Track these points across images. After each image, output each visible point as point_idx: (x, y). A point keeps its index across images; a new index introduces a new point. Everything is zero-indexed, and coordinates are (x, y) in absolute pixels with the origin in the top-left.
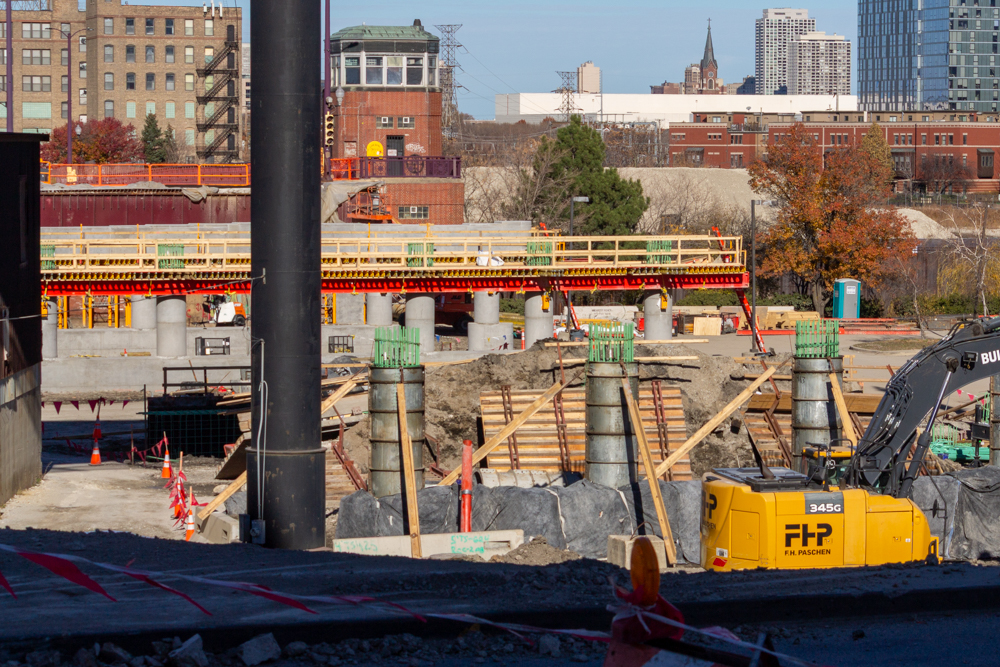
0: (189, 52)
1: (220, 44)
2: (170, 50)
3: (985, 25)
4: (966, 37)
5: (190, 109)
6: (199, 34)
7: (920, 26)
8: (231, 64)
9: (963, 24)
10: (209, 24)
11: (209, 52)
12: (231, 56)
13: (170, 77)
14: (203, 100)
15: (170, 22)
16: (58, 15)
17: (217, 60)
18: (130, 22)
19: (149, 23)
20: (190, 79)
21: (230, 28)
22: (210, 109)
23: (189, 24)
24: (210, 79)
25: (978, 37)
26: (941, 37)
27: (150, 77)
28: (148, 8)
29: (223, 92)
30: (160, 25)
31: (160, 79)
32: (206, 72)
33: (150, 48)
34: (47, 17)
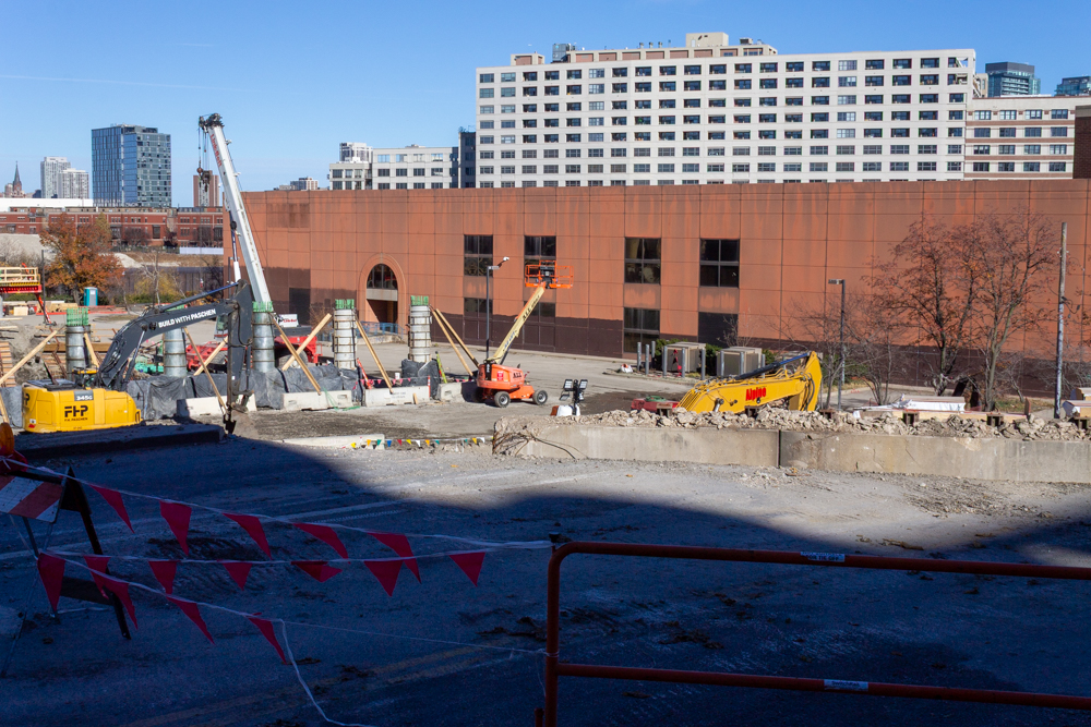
3: (154, 166)
4: (145, 172)
7: (123, 167)
9: (144, 166)
25: (151, 172)
26: (133, 172)
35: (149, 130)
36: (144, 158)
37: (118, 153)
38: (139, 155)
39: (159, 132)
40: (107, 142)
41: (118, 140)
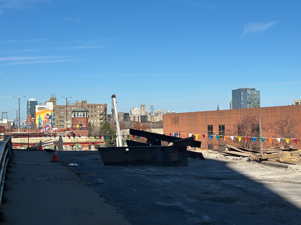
0: (98, 111)
1: (104, 110)
2: (95, 111)
3: (253, 103)
4: (250, 105)
5: (99, 121)
6: (100, 108)
7: (242, 103)
8: (105, 113)
9: (250, 103)
10: (102, 107)
11: (102, 111)
12: (105, 112)
13: (95, 116)
14: (101, 119)
15: (95, 106)
16: (78, 106)
17: (103, 113)
18: (88, 107)
19: (92, 106)
20: (99, 116)
21: (105, 107)
22: (102, 121)
23: (98, 107)
24: (102, 116)
25: (252, 105)
26: (246, 105)
27: (92, 116)
28: (91, 104)
29: (104, 118)
30: (93, 107)
31: (93, 116)
32: (101, 115)
33: (92, 111)
34: (76, 106)
35: (252, 89)
36: (250, 100)
37: (241, 99)
38: (248, 99)
39: (256, 90)
40: (237, 94)
41: (241, 94)
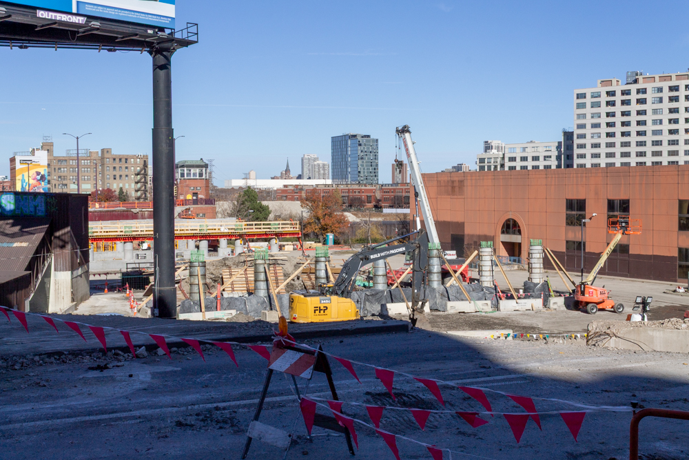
0: (132, 168)
1: (142, 166)
2: (127, 168)
3: (368, 159)
4: (363, 162)
5: (133, 185)
6: (135, 163)
7: (349, 159)
8: (145, 172)
9: (362, 158)
10: (138, 160)
11: (138, 168)
12: (145, 169)
13: (127, 176)
14: (137, 183)
15: (126, 159)
16: (92, 158)
17: (141, 171)
18: (114, 159)
19: (120, 160)
20: (133, 176)
21: (145, 161)
22: (139, 185)
23: (132, 160)
24: (139, 176)
25: (366, 162)
26: (356, 162)
27: (121, 176)
28: (120, 155)
29: (143, 180)
30: (123, 160)
31: (124, 177)
32: (137, 174)
33: (120, 167)
34: (89, 158)
35: (365, 136)
36: (362, 154)
37: (347, 151)
38: (359, 152)
39: (371, 137)
40: (340, 144)
41: (347, 144)
